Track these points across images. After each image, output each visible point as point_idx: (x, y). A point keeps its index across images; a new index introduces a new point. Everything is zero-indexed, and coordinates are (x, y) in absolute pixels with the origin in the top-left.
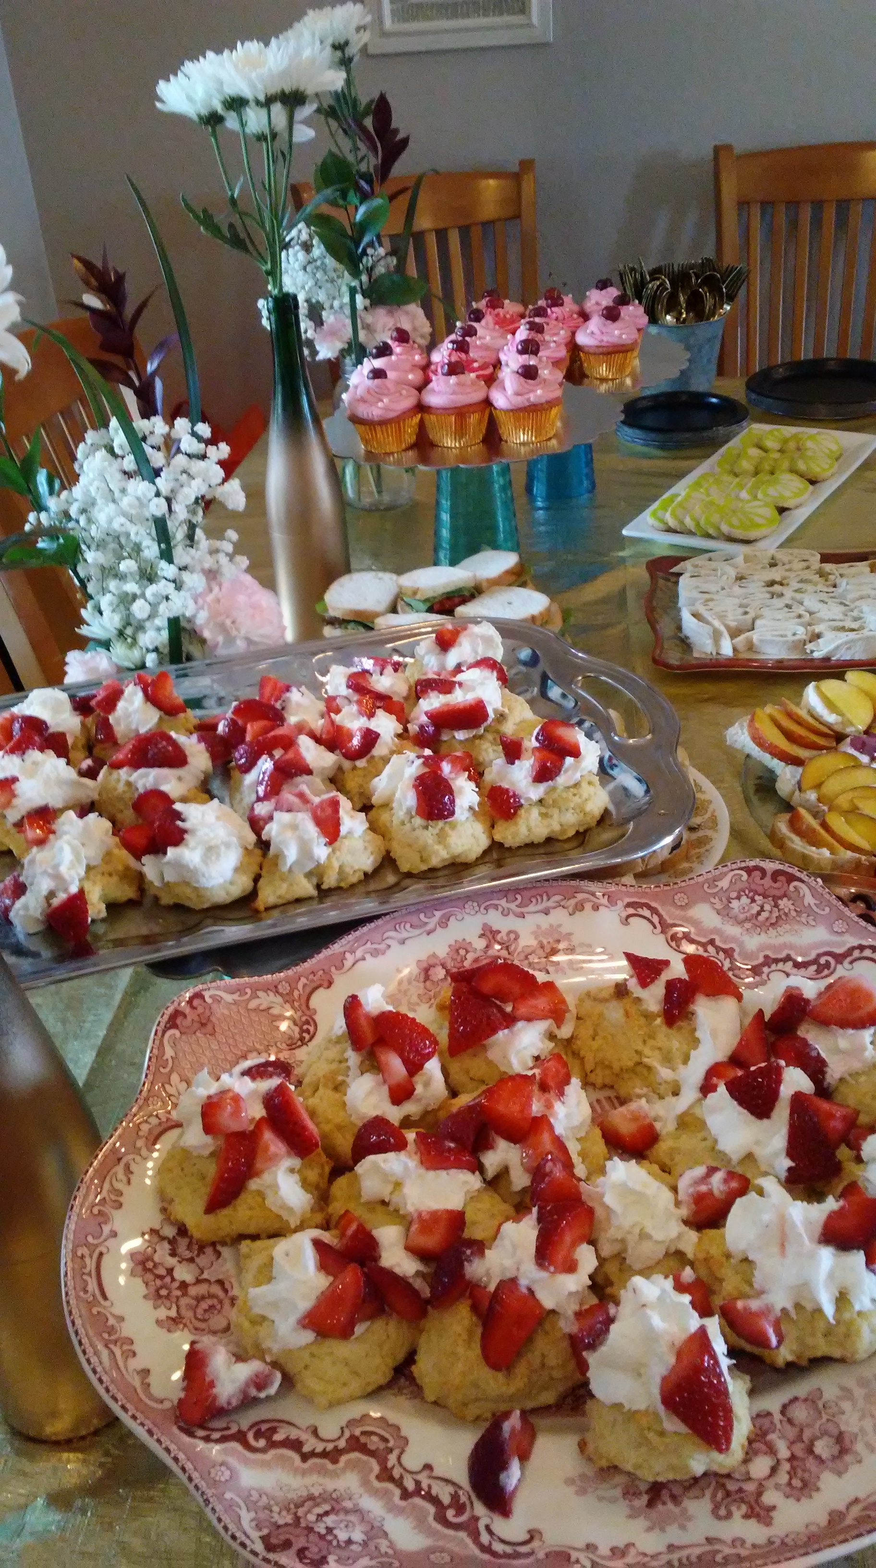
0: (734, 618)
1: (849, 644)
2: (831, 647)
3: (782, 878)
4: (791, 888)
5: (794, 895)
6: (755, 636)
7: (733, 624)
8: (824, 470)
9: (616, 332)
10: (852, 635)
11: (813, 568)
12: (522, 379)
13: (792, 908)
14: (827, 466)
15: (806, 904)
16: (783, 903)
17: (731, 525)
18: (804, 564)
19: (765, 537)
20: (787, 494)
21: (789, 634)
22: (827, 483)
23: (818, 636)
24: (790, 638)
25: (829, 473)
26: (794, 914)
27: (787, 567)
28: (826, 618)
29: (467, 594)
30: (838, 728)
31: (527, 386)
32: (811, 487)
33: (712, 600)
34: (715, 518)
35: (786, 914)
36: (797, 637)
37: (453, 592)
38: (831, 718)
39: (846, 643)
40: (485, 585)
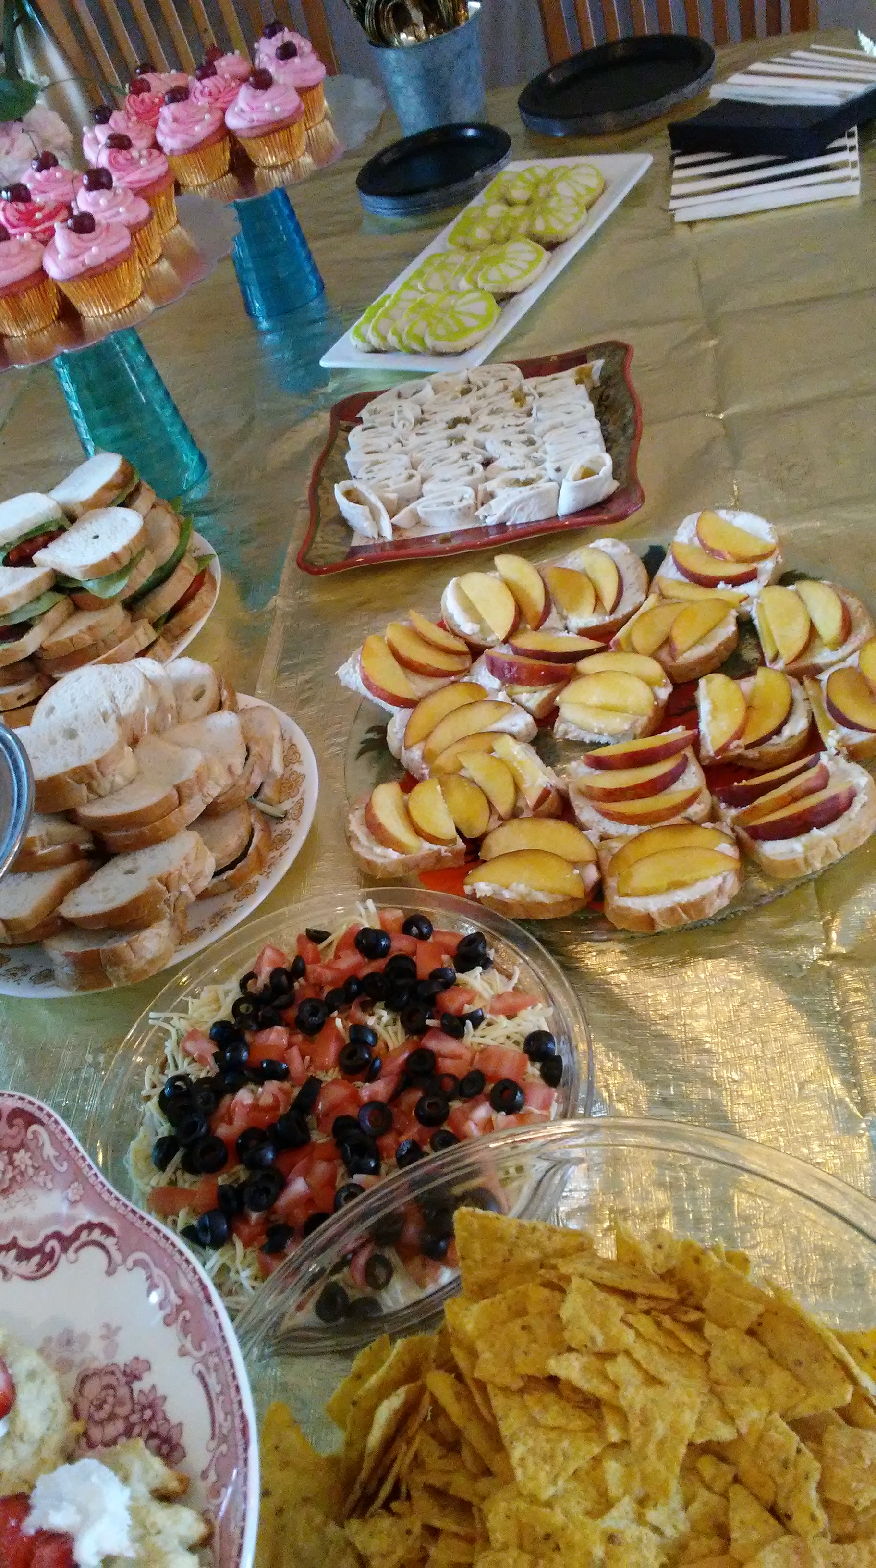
0: (396, 485)
1: (522, 504)
2: (503, 509)
3: (19, 1121)
4: (30, 1135)
5: (32, 1145)
6: (419, 507)
7: (393, 496)
8: (566, 225)
9: (267, 106)
10: (526, 491)
11: (511, 388)
12: (74, 235)
13: (29, 1162)
14: (570, 219)
15: (45, 1156)
16: (21, 1157)
17: (437, 337)
18: (501, 385)
19: (477, 344)
20: (512, 273)
21: (456, 499)
22: (565, 246)
23: (491, 496)
24: (457, 505)
25: (574, 227)
26: (31, 1171)
27: (480, 393)
28: (506, 467)
29: (53, 529)
30: (476, 639)
31: (82, 244)
32: (547, 255)
33: (377, 463)
34: (420, 327)
35: (22, 1174)
36: (465, 503)
37: (31, 532)
38: (467, 627)
39: (517, 503)
40: (78, 510)
